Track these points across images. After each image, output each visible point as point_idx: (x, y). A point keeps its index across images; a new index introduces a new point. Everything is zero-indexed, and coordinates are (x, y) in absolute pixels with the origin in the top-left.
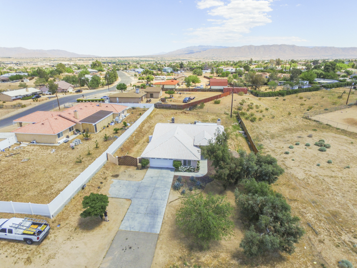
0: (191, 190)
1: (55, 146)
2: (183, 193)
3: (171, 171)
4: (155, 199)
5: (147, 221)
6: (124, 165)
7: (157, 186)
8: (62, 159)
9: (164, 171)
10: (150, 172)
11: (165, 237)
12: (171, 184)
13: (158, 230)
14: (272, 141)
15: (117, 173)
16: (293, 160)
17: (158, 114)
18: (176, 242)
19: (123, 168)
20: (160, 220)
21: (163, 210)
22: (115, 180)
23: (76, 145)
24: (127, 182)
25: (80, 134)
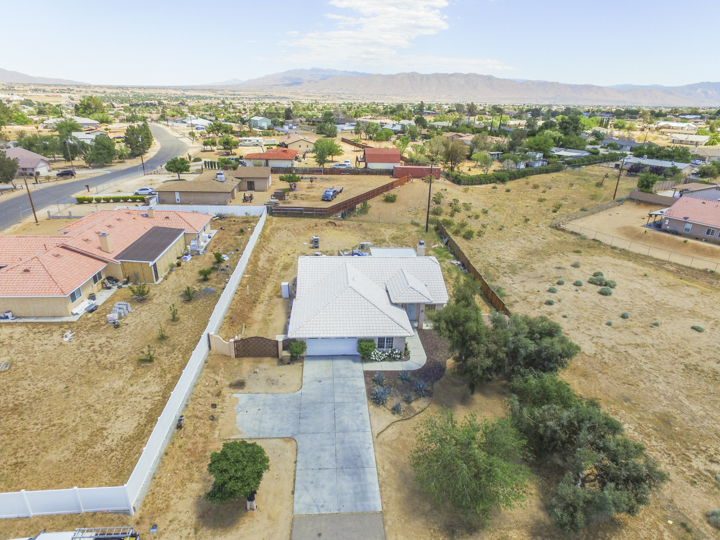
0: (408, 401)
1: (67, 323)
2: (395, 410)
3: (355, 361)
4: (345, 431)
5: (346, 484)
6: (249, 356)
7: (338, 399)
8: (100, 357)
9: (340, 363)
10: (311, 369)
11: (394, 516)
12: (364, 391)
13: (377, 504)
14: (514, 278)
15: (238, 378)
16: (565, 317)
17: (279, 229)
18: (419, 523)
19: (247, 364)
20: (372, 478)
21: (371, 455)
22: (241, 396)
23: (120, 318)
24: (270, 396)
25: (120, 287)
